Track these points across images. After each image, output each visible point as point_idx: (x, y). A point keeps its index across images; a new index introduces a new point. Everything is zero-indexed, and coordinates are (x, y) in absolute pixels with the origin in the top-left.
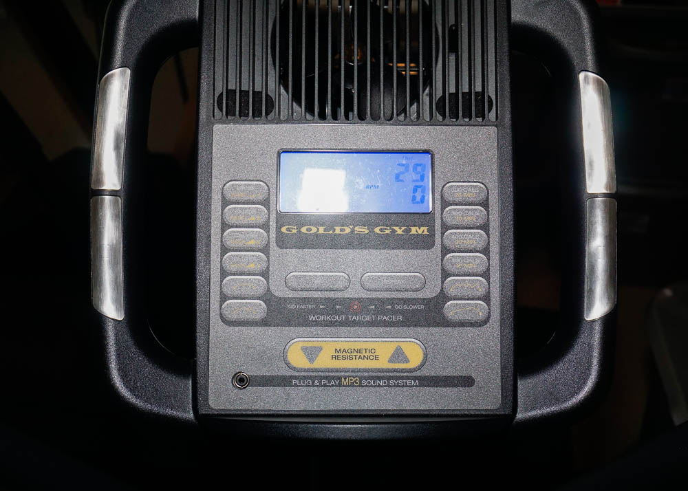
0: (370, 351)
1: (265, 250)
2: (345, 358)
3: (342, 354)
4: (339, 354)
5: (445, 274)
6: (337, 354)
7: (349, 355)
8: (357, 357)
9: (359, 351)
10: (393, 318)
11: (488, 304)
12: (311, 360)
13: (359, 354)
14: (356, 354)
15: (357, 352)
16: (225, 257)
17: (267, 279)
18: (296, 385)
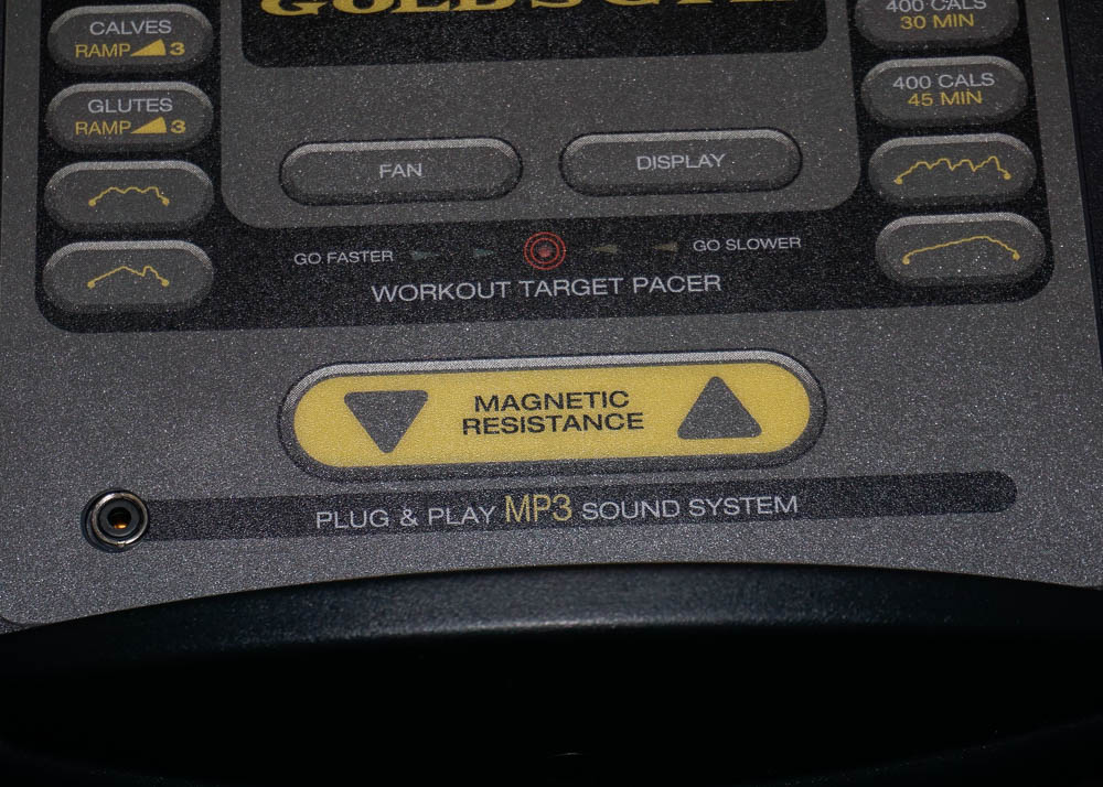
0: (608, 399)
1: (205, 72)
2: (512, 427)
3: (501, 415)
4: (492, 413)
5: (872, 131)
6: (482, 414)
7: (528, 414)
8: (560, 423)
9: (569, 400)
10: (690, 283)
11: (1042, 221)
12: (387, 441)
13: (566, 412)
14: (553, 410)
15: (560, 406)
16: (56, 101)
17: (212, 166)
18: (328, 529)
